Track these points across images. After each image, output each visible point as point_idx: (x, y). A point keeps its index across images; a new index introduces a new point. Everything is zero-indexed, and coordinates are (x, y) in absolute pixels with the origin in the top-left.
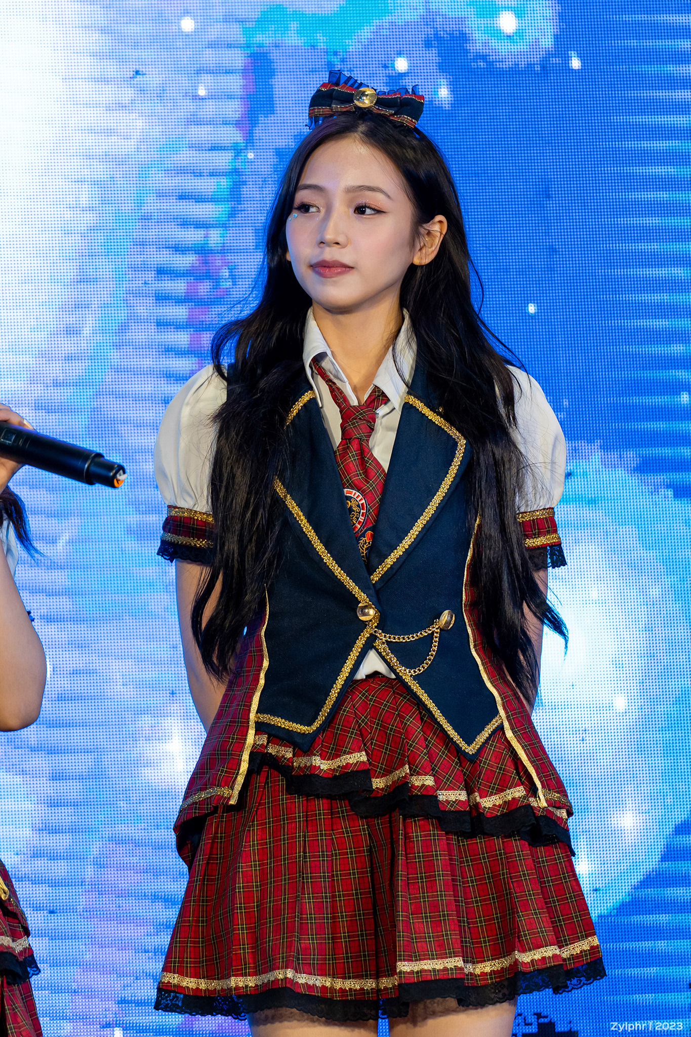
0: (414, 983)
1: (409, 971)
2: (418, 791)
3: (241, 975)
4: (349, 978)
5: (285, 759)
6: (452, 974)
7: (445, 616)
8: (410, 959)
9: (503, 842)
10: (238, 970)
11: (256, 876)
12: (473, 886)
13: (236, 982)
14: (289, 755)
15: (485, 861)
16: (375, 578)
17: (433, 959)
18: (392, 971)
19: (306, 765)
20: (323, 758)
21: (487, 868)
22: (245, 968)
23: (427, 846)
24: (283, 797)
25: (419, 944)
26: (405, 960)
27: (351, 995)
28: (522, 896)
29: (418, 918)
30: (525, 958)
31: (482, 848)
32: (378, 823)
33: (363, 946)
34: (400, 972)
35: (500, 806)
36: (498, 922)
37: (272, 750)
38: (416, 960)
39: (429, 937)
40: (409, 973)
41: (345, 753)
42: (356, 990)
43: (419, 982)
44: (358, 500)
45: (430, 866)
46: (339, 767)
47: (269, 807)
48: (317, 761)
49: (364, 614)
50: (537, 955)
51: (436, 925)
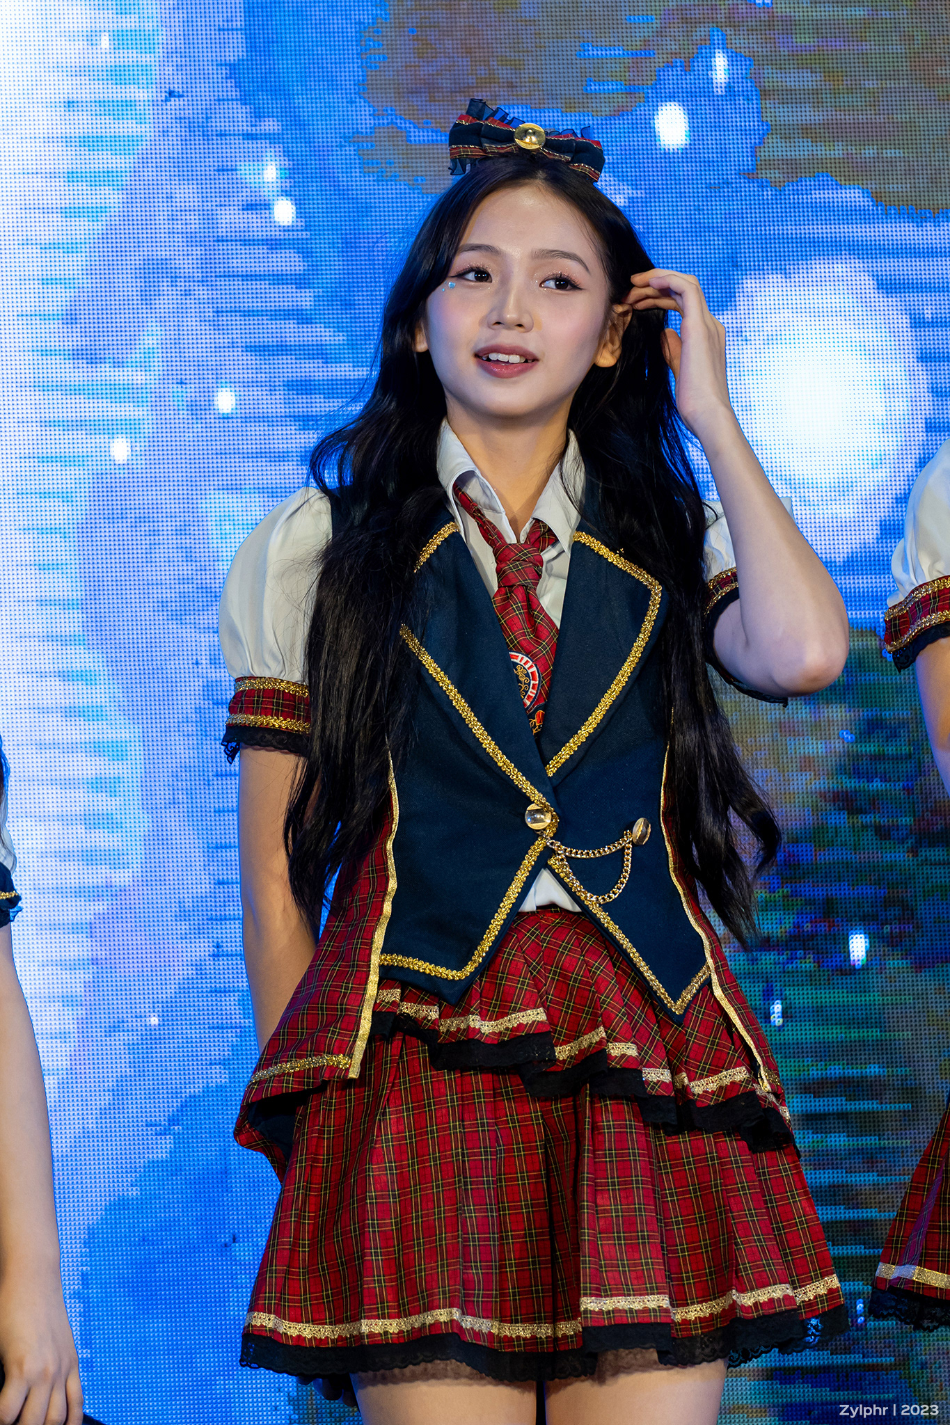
0: (605, 1326)
1: (597, 1310)
2: (617, 1063)
3: (378, 1317)
4: (517, 1322)
5: (429, 1021)
6: (655, 1316)
7: (639, 827)
8: (598, 1293)
9: (715, 1143)
10: (371, 1310)
11: (392, 1183)
12: (673, 1201)
13: (369, 1326)
14: (434, 1015)
15: (690, 1166)
16: (551, 770)
17: (629, 1295)
18: (574, 1311)
19: (459, 1029)
20: (483, 1018)
21: (692, 1177)
22: (383, 1308)
23: (621, 1140)
24: (426, 1075)
25: (610, 1274)
26: (591, 1295)
27: (519, 1346)
28: (740, 1217)
29: (609, 1239)
30: (747, 1300)
31: (686, 1150)
32: (557, 1109)
33: (536, 1278)
34: (586, 1311)
35: (713, 1092)
36: (707, 1252)
37: (408, 1009)
38: (606, 1296)
39: (623, 1266)
40: (597, 1313)
41: (515, 1010)
42: (525, 1339)
43: (611, 1326)
44: (527, 667)
45: (624, 1169)
46: (507, 1029)
47: (405, 1089)
48: (475, 1021)
49: (535, 821)
50: (763, 1295)
51: (633, 1248)
